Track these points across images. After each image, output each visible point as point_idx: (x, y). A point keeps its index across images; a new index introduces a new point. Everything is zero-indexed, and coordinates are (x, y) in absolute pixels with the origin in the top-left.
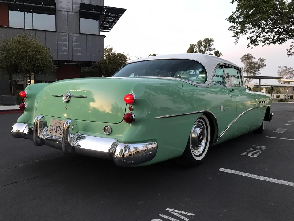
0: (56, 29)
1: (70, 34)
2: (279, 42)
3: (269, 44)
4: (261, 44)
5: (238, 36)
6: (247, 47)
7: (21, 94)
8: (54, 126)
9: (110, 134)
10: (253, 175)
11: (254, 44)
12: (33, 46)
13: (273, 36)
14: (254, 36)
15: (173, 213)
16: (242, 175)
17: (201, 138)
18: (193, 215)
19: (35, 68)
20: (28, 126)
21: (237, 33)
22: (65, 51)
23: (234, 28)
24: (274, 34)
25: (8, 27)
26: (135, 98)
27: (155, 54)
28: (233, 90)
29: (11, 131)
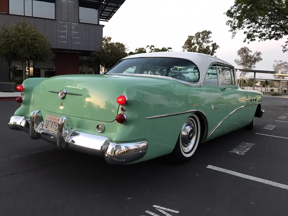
0: (55, 18)
1: (70, 22)
2: (274, 38)
3: (265, 39)
4: (257, 39)
5: (235, 31)
6: (244, 42)
7: (19, 88)
8: (49, 122)
9: (103, 132)
10: (238, 173)
11: (251, 39)
12: (31, 34)
13: (269, 32)
14: (251, 31)
15: (159, 210)
16: (228, 173)
17: (191, 136)
18: (177, 212)
19: (34, 55)
20: (25, 119)
21: (234, 28)
22: (64, 39)
23: (231, 23)
24: (270, 29)
25: (8, 14)
26: (127, 99)
27: (153, 45)
28: (224, 89)
29: (9, 124)
